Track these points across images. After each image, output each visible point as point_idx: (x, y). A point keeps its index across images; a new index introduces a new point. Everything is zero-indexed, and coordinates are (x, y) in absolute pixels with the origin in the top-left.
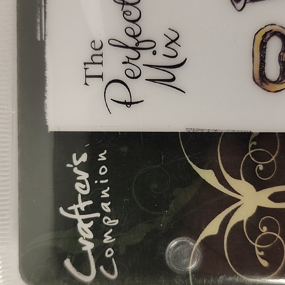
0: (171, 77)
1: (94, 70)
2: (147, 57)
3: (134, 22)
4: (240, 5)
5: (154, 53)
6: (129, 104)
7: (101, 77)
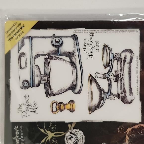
0: (35, 111)
1: (20, 110)
2: (30, 107)
3: (28, 100)
4: (48, 97)
5: (32, 106)
6: (27, 116)
7: (21, 111)
